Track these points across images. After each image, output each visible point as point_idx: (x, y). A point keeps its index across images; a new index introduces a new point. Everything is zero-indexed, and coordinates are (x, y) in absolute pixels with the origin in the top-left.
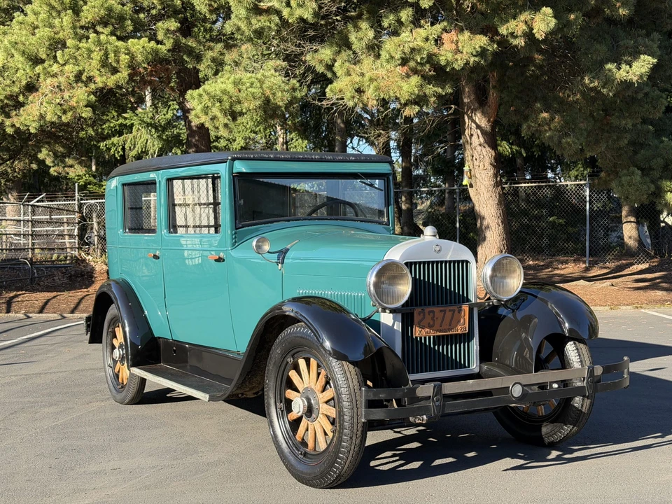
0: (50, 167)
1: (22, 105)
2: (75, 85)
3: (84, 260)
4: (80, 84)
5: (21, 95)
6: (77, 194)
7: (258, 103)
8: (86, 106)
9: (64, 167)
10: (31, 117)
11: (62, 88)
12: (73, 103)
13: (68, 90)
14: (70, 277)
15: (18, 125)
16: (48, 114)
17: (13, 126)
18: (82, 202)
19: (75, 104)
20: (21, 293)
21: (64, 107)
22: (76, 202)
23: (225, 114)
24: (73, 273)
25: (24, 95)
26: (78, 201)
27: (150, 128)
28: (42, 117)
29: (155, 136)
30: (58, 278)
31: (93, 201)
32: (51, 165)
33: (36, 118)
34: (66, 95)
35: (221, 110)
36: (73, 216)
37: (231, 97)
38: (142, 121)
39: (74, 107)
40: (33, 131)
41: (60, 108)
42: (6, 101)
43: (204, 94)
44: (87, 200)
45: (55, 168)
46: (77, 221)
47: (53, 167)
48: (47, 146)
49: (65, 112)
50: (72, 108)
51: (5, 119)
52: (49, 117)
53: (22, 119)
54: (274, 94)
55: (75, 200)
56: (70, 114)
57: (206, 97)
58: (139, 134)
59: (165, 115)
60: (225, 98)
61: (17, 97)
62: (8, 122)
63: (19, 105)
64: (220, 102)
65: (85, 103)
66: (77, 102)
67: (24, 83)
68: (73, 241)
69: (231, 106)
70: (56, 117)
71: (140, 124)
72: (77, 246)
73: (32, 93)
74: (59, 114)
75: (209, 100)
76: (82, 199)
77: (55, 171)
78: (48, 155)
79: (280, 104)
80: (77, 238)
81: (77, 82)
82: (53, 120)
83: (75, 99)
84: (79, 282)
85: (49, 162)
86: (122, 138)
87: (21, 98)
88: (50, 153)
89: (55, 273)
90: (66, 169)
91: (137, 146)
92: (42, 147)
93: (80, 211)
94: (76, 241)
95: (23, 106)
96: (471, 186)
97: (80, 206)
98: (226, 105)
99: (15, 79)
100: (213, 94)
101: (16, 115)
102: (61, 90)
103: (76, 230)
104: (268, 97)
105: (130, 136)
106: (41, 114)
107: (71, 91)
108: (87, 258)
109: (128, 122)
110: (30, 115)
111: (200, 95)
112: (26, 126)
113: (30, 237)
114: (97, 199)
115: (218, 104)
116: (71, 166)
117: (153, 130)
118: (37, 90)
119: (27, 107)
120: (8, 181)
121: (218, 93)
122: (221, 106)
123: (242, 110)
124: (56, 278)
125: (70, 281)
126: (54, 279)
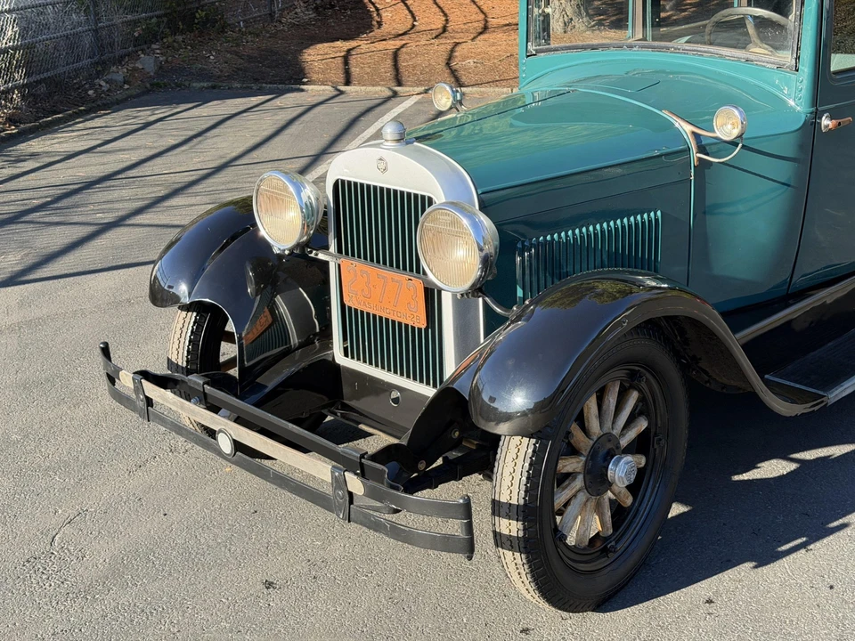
14: (316, 9)
24: (318, 2)
30: (302, 12)
124: (298, 10)
125: (319, 14)
126: (296, 13)
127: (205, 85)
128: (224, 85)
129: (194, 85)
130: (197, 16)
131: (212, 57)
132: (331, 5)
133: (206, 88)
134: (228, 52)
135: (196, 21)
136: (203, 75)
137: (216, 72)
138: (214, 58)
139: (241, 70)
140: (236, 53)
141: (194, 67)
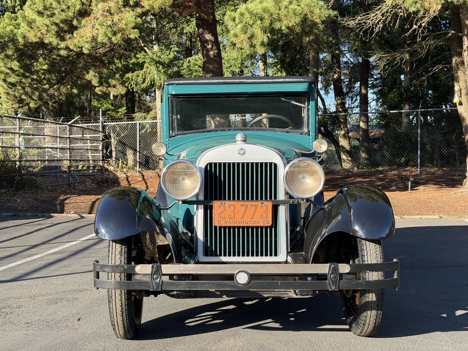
0: (95, 87)
1: (76, 28)
2: (123, 9)
3: (107, 170)
4: (127, 9)
5: (75, 19)
6: (101, 118)
7: (298, 20)
8: (134, 28)
9: (107, 87)
10: (84, 39)
11: (112, 12)
12: (122, 25)
13: (118, 14)
14: (98, 183)
15: (71, 47)
16: (100, 36)
17: (67, 48)
18: (105, 124)
19: (124, 27)
20: (69, 196)
21: (114, 29)
22: (100, 124)
23: (265, 32)
24: (100, 180)
25: (77, 19)
26: (102, 123)
27: (158, 65)
28: (94, 39)
29: (162, 71)
30: (89, 184)
31: (114, 123)
32: (97, 85)
33: (89, 39)
34: (116, 18)
35: (262, 28)
36: (98, 135)
37: (272, 15)
38: (152, 59)
39: (123, 29)
40: (86, 51)
41: (111, 30)
42: (61, 25)
43: (246, 12)
44: (109, 122)
45: (101, 88)
46: (101, 139)
47: (98, 87)
48: (93, 68)
49: (115, 34)
50: (121, 30)
51: (60, 42)
52: (100, 39)
53: (76, 41)
54: (312, 12)
55: (99, 122)
56: (119, 35)
57: (247, 15)
58: (148, 71)
59: (168, 56)
60: (266, 16)
61: (71, 21)
62: (62, 45)
63: (72, 29)
64: (261, 20)
65: (133, 25)
66: (126, 25)
67: (78, 7)
68: (98, 154)
69: (271, 24)
70: (107, 38)
71: (151, 61)
72: (101, 158)
73: (84, 18)
74: (109, 35)
75: (251, 18)
76: (105, 123)
77: (100, 90)
78: (95, 76)
79: (318, 21)
80: (101, 152)
81: (124, 6)
82: (104, 41)
83: (124, 22)
84: (106, 187)
85: (95, 82)
86: (135, 73)
87: (75, 23)
88: (97, 74)
89: (86, 180)
90: (109, 89)
91: (147, 80)
92: (89, 69)
93: (104, 131)
94: (101, 155)
95: (76, 30)
96: (461, 104)
97: (104, 127)
98: (267, 23)
99: (70, 4)
100: (255, 12)
101: (70, 38)
102: (111, 14)
103: (101, 146)
104: (306, 15)
105: (141, 72)
106: (93, 36)
107: (120, 15)
108: (109, 168)
109: (140, 61)
110: (83, 37)
111: (242, 15)
112: (79, 47)
113: (68, 150)
114: (116, 122)
115: (259, 22)
116: (114, 86)
117: (161, 67)
118: (89, 15)
119: (79, 31)
120: (54, 103)
121: (260, 11)
122: (262, 23)
123: (281, 27)
124: (87, 184)
125: (99, 186)
126: (86, 185)
127: (10, 214)
128: (21, 214)
129: (3, 214)
130: (16, 179)
131: (19, 200)
132: (106, 181)
133: (10, 216)
134: (30, 198)
135: (15, 182)
136: (9, 209)
137: (20, 208)
138: (19, 201)
139: (35, 207)
140: (36, 199)
141: (6, 205)
